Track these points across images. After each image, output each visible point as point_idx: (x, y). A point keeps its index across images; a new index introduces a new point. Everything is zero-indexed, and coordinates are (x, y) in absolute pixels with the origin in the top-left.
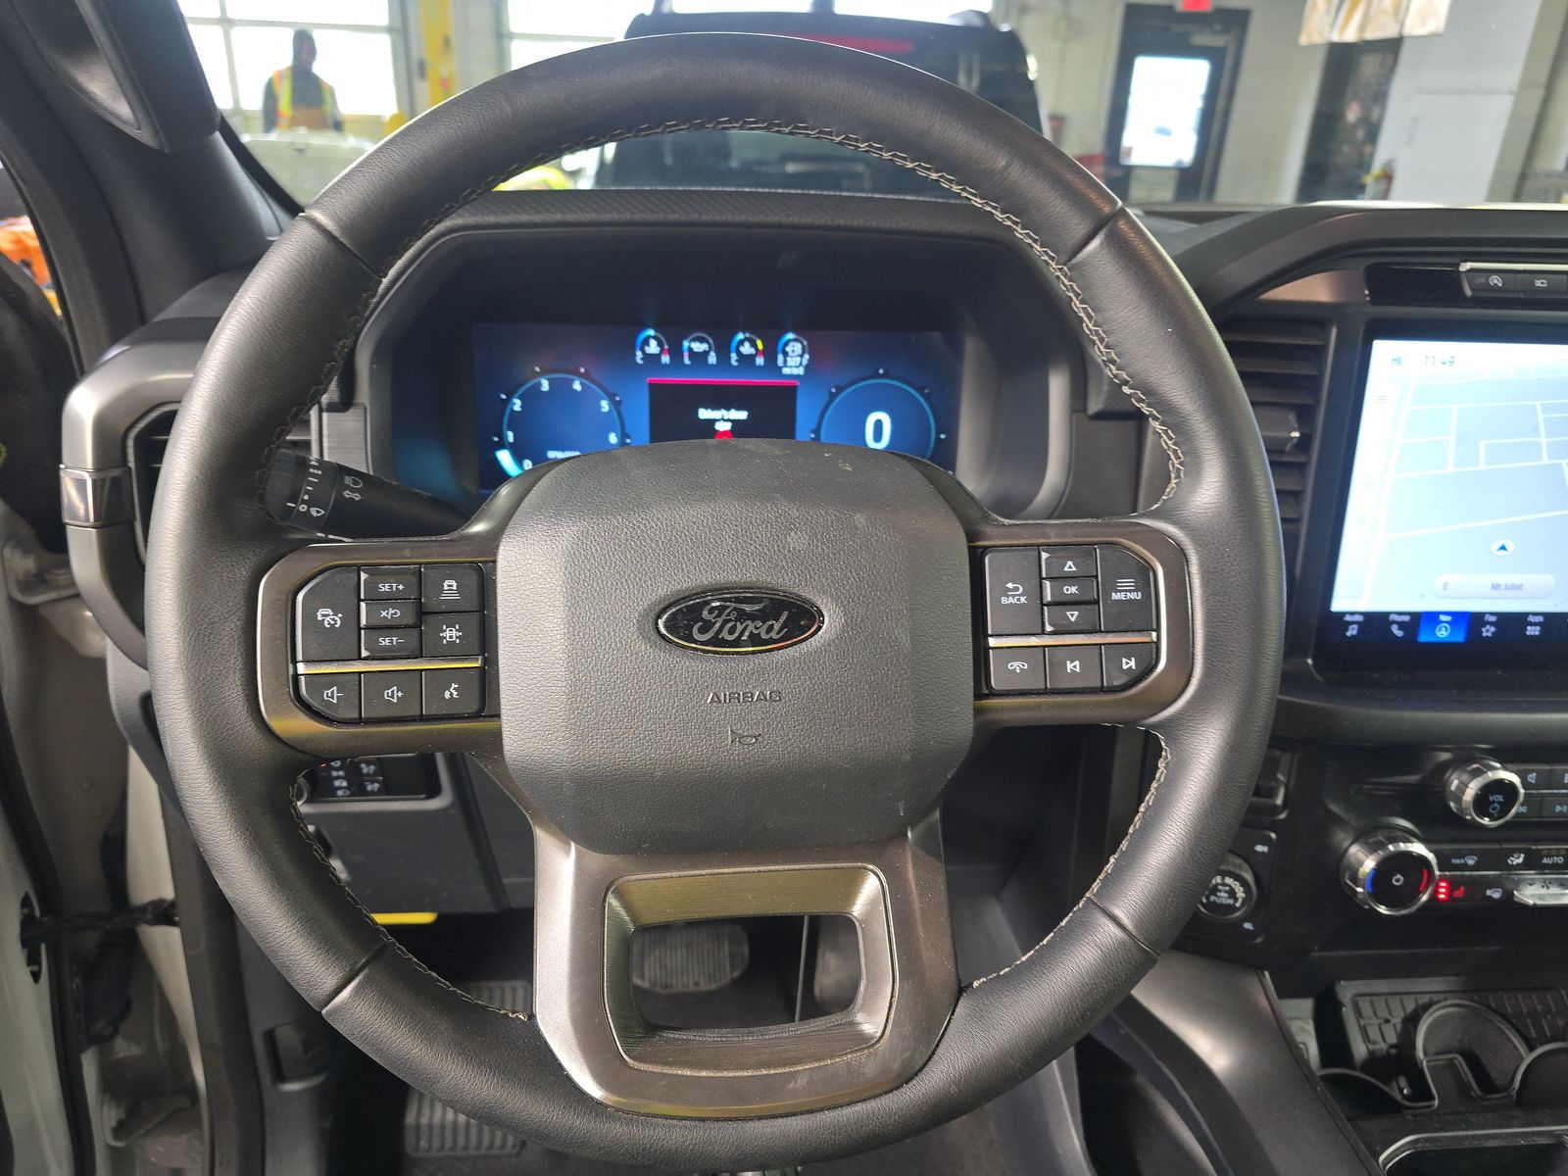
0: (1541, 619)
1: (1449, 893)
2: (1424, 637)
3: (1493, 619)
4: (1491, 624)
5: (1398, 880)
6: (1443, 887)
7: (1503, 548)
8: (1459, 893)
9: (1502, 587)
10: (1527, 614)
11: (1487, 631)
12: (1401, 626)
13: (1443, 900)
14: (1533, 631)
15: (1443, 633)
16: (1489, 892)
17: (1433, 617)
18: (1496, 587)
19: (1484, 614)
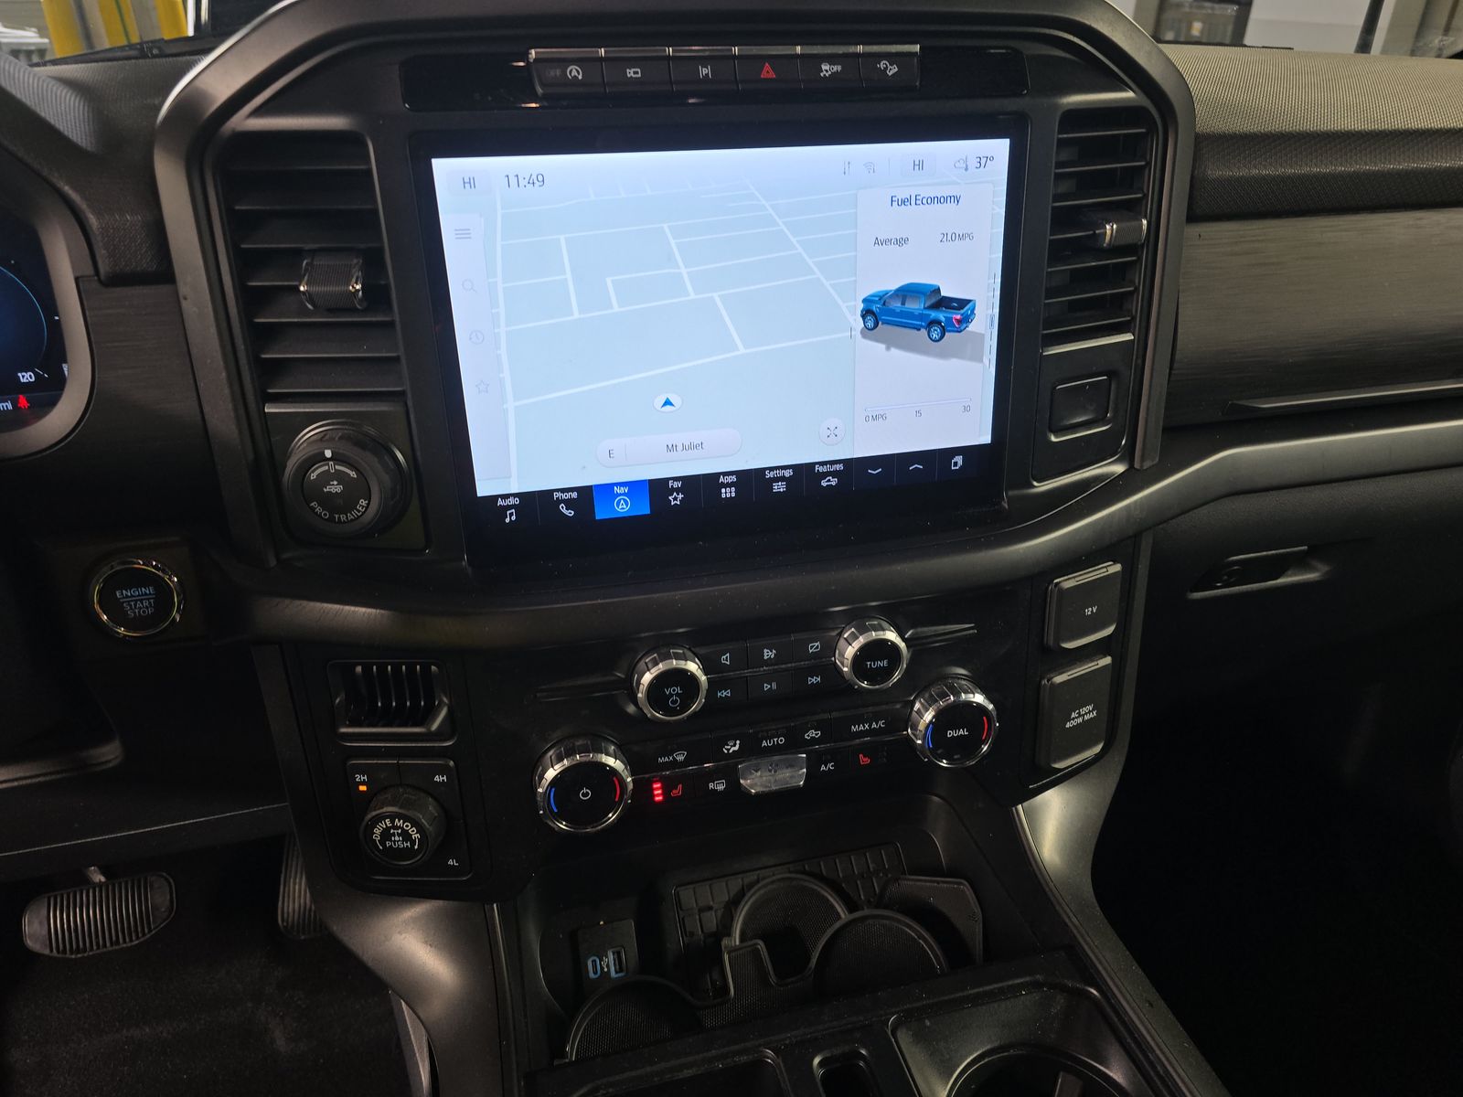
0: (734, 478)
1: (665, 793)
2: (600, 514)
3: (677, 485)
4: (678, 490)
5: (585, 794)
6: (657, 789)
7: (668, 403)
8: (678, 792)
9: (680, 448)
10: (718, 475)
11: (675, 499)
12: (569, 504)
13: (659, 802)
14: (728, 493)
15: (623, 508)
16: (711, 786)
17: (607, 489)
18: (671, 448)
19: (667, 480)
